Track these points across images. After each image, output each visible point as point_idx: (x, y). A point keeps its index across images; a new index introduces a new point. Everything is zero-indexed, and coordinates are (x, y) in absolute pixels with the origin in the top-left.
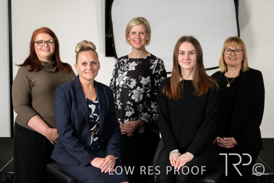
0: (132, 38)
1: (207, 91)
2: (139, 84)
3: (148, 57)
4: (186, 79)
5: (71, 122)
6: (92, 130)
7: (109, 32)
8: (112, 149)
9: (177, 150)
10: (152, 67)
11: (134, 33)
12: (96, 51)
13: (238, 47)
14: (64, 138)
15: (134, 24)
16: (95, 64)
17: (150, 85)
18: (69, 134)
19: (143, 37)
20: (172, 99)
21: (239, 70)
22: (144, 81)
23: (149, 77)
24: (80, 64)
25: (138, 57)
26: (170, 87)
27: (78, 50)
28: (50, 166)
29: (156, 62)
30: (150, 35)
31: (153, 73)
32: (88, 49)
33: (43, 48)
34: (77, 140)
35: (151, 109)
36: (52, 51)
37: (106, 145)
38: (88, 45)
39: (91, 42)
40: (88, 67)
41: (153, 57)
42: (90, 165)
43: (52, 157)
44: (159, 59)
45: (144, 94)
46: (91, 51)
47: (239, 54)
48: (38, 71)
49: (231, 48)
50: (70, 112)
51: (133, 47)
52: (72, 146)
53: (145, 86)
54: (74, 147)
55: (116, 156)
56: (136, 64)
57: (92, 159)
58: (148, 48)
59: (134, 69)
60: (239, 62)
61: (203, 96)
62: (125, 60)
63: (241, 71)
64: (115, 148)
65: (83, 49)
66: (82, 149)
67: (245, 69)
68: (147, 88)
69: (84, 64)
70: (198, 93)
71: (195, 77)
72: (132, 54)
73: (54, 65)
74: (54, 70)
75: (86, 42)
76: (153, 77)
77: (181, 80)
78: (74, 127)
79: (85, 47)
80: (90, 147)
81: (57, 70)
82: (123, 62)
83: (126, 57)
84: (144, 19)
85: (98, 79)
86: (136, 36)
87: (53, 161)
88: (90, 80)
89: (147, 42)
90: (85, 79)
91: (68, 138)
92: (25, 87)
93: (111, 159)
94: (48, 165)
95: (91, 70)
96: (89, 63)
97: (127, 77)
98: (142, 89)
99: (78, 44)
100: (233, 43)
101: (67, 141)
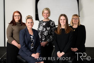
0: (44, 15)
1: (69, 32)
2: (46, 30)
3: (49, 21)
4: (62, 28)
5: (25, 42)
6: (31, 44)
7: (37, 12)
8: (38, 51)
9: (59, 51)
10: (51, 24)
11: (45, 13)
12: (33, 19)
13: (77, 18)
14: (22, 47)
15: (45, 10)
16: (32, 23)
17: (50, 30)
18: (24, 46)
19: (48, 15)
20: (58, 34)
21: (77, 25)
22: (48, 29)
23: (50, 27)
24: (27, 23)
25: (46, 21)
26: (57, 31)
27: (27, 18)
28: (18, 56)
29: (52, 22)
30: (50, 14)
31: (51, 26)
32: (30, 18)
33: (17, 18)
34: (27, 48)
35: (50, 38)
36: (20, 19)
37: (36, 50)
38: (30, 17)
39: (31, 16)
40: (30, 24)
41: (51, 21)
42: (31, 56)
43: (19, 53)
44: (53, 21)
45: (48, 33)
46: (31, 19)
47: (77, 20)
48: (15, 25)
49: (75, 18)
50: (24, 39)
51: (44, 18)
52: (25, 50)
53: (49, 30)
54: (26, 50)
55: (39, 53)
56: (46, 23)
57: (32, 54)
58: (49, 18)
59: (45, 25)
60: (77, 22)
61: (68, 33)
62: (42, 22)
63: (78, 26)
64: (39, 50)
65: (28, 18)
66: (28, 51)
67: (79, 25)
68: (49, 31)
69: (29, 23)
70: (66, 33)
71: (65, 27)
72: (44, 20)
73: (20, 24)
74: (20, 25)
75: (29, 16)
76: (51, 27)
77: (61, 28)
78: (26, 44)
79: (29, 18)
80: (31, 50)
81: (21, 25)
82: (41, 22)
83: (42, 21)
84: (48, 8)
85: (33, 28)
86: (46, 14)
87: (19, 55)
88: (31, 28)
89: (49, 16)
90: (29, 28)
91: (24, 47)
92: (11, 31)
93: (38, 54)
94: (17, 56)
95: (31, 25)
96: (30, 23)
97: (42, 28)
98: (47, 31)
99: (27, 16)
100: (75, 16)
101: (24, 48)
